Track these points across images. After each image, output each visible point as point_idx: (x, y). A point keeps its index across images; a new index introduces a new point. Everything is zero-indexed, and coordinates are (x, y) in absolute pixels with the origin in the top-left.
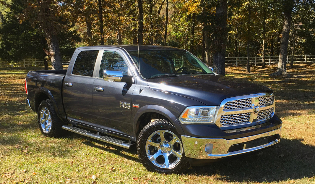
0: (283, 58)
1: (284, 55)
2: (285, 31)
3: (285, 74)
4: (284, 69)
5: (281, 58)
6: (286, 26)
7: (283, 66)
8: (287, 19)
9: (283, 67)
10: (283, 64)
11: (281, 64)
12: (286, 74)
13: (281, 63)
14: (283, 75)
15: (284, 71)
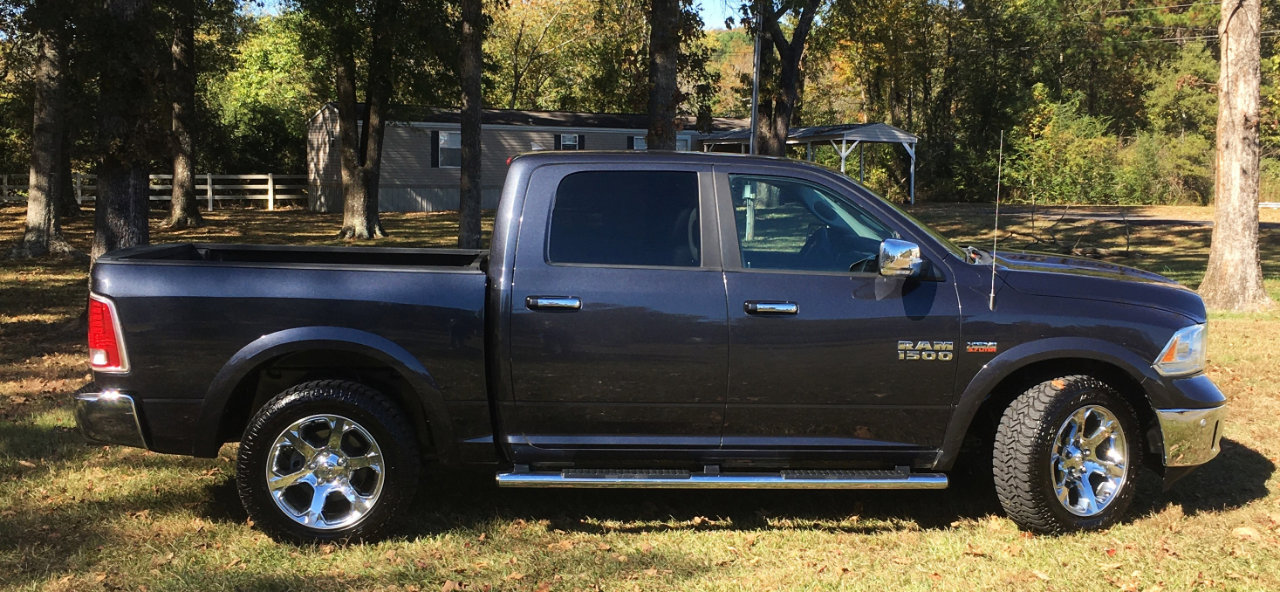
0: (50, 187)
1: (51, 176)
2: (47, 81)
3: (64, 252)
4: (56, 230)
5: (38, 187)
6: (52, 64)
7: (49, 220)
8: (52, 36)
9: (49, 225)
10: (49, 210)
11: (44, 213)
12: (66, 249)
13: (43, 205)
14: (56, 254)
15: (57, 239)
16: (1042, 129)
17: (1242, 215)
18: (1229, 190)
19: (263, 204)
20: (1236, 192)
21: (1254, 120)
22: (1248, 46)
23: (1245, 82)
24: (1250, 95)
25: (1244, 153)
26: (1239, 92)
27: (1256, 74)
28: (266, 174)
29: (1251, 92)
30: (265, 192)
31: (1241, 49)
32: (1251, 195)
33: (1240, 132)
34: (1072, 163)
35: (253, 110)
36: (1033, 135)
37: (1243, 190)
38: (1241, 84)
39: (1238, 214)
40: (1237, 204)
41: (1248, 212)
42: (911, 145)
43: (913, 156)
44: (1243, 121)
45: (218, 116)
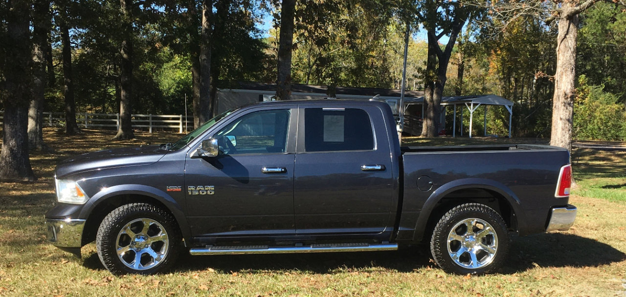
16: (583, 99)
17: (562, 142)
18: (556, 129)
19: (177, 130)
20: (559, 131)
21: (570, 95)
22: (568, 58)
23: (566, 75)
24: (568, 82)
25: (564, 112)
26: (563, 81)
27: (572, 71)
28: (179, 115)
29: (569, 81)
30: (178, 124)
31: (565, 59)
32: (567, 132)
33: (562, 99)
34: (598, 118)
35: (178, 83)
36: (578, 103)
37: (563, 129)
38: (564, 77)
39: (560, 141)
40: (560, 136)
41: (565, 140)
42: (510, 107)
43: (511, 113)
44: (564, 95)
45: (158, 85)
